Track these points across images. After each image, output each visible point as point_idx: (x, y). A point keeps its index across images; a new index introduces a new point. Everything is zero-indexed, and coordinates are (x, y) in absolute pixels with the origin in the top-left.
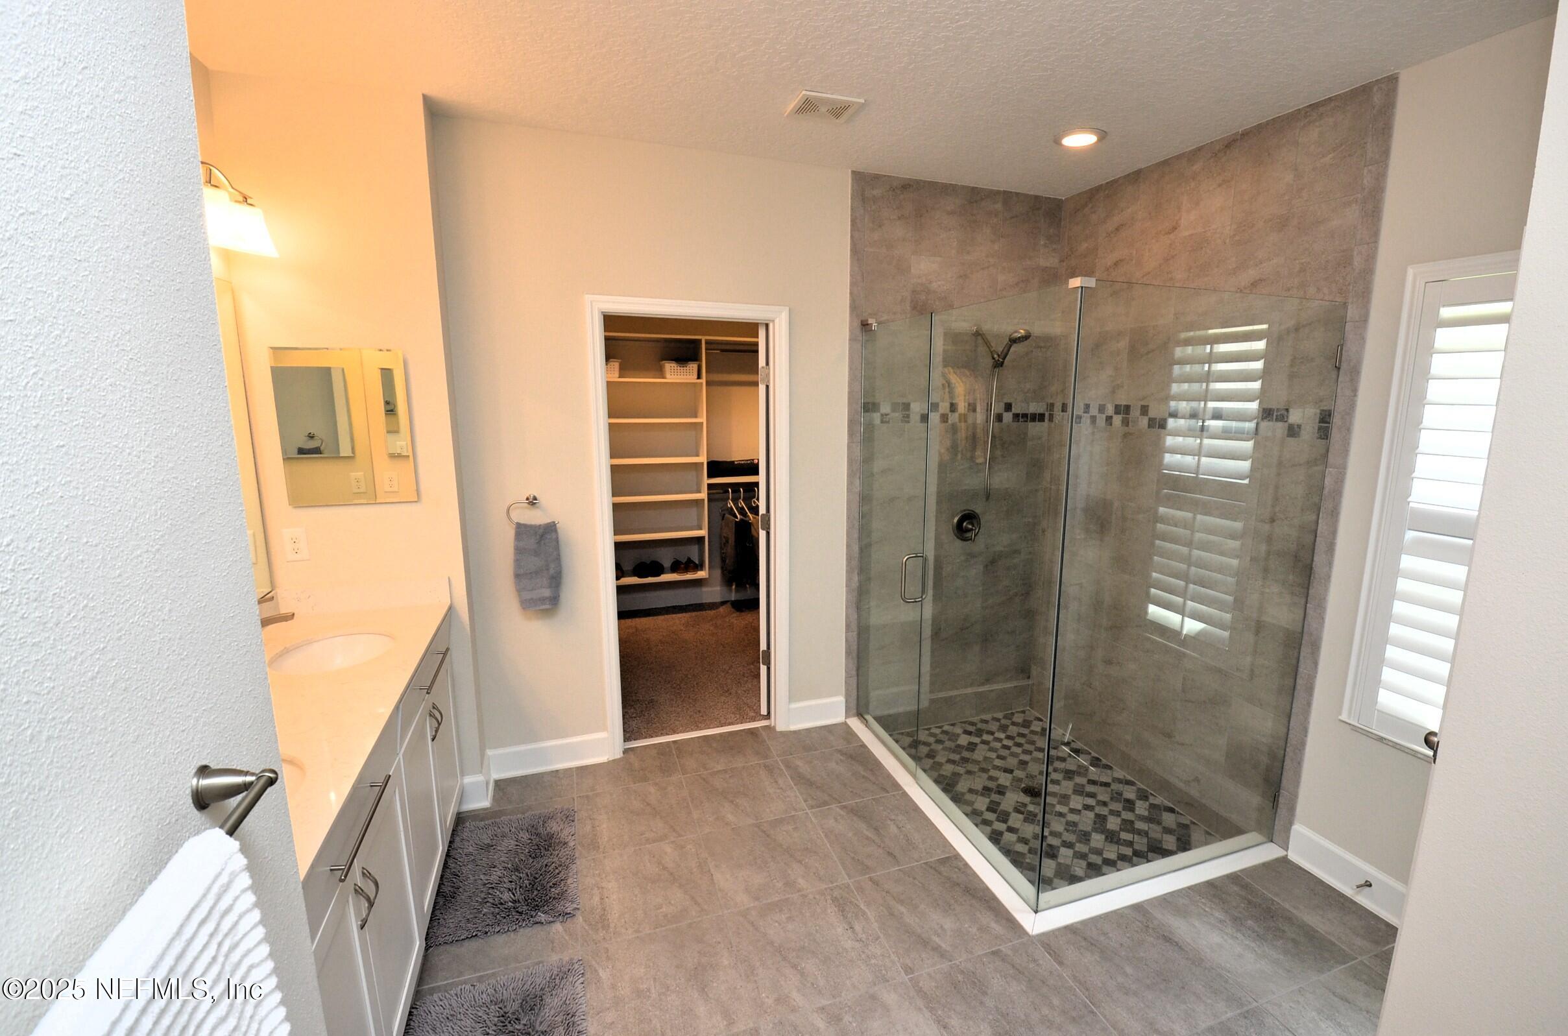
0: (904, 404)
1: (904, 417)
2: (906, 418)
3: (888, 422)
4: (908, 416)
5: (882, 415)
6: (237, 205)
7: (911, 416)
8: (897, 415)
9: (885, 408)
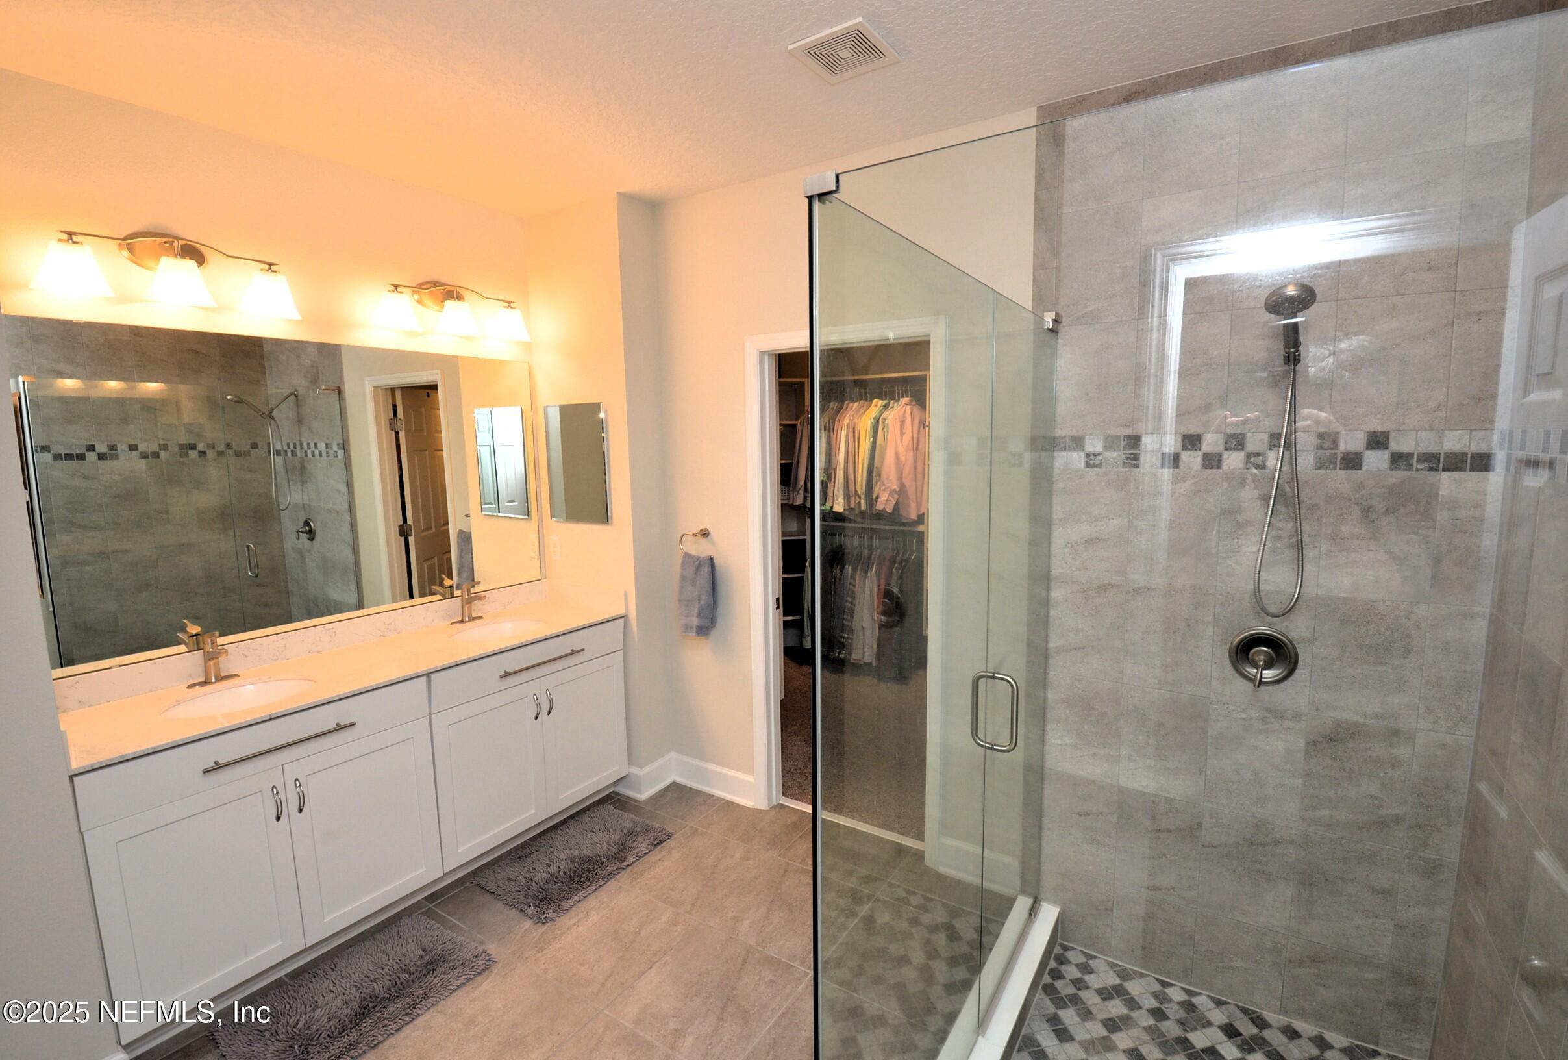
0: (1128, 437)
1: (1128, 458)
2: (1134, 460)
3: (1099, 466)
4: (1136, 457)
5: (1088, 455)
6: (506, 309)
7: (1142, 458)
8: (1116, 455)
9: (1094, 444)
